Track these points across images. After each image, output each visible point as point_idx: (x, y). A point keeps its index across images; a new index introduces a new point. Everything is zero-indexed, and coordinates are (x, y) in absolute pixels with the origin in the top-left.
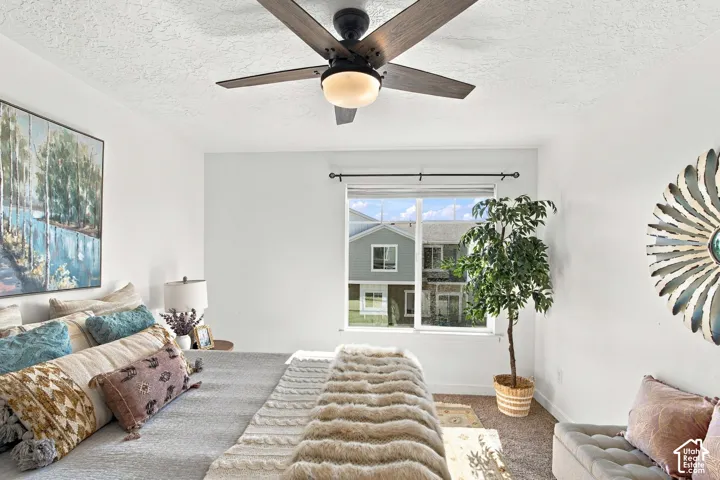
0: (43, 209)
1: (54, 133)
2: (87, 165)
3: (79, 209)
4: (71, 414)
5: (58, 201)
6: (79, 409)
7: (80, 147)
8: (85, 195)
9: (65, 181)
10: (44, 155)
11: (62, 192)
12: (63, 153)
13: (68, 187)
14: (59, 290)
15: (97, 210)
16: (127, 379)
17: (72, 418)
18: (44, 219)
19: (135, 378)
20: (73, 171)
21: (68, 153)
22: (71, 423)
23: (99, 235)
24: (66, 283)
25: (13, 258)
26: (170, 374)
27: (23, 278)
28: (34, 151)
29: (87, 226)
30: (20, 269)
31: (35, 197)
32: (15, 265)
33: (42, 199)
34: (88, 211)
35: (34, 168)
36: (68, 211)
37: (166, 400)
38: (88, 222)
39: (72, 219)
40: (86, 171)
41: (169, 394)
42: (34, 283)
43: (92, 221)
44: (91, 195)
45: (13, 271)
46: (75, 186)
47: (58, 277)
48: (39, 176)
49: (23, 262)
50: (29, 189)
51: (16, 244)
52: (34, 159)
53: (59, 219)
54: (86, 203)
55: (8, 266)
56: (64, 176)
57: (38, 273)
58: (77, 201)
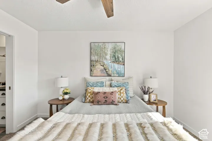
0: (111, 60)
1: (113, 45)
2: (120, 49)
3: (118, 59)
4: (89, 96)
5: (114, 58)
6: (91, 96)
7: (119, 46)
8: (120, 56)
9: (115, 54)
10: (111, 50)
11: (114, 56)
12: (115, 48)
13: (116, 55)
14: (114, 76)
15: (123, 59)
16: (97, 94)
17: (89, 97)
18: (111, 62)
19: (98, 94)
20: (117, 51)
21: (116, 48)
22: (89, 98)
23: (124, 65)
24: (116, 75)
25: (105, 69)
26: (107, 97)
27: (107, 73)
28: (109, 50)
29: (121, 63)
30: (107, 72)
31: (109, 58)
32: (106, 71)
33: (110, 58)
34: (121, 59)
35: (109, 53)
36: (116, 60)
37: (104, 103)
38: (121, 62)
39: (117, 62)
40: (120, 51)
41: (105, 102)
42: (109, 74)
43: (122, 61)
44: (121, 56)
45: (105, 72)
46: (118, 54)
47: (114, 74)
48: (110, 54)
49: (107, 70)
50: (108, 57)
51: (106, 67)
52: (109, 51)
53: (114, 62)
54: (120, 58)
55: (104, 71)
56: (115, 53)
57: (110, 73)
58: (118, 58)
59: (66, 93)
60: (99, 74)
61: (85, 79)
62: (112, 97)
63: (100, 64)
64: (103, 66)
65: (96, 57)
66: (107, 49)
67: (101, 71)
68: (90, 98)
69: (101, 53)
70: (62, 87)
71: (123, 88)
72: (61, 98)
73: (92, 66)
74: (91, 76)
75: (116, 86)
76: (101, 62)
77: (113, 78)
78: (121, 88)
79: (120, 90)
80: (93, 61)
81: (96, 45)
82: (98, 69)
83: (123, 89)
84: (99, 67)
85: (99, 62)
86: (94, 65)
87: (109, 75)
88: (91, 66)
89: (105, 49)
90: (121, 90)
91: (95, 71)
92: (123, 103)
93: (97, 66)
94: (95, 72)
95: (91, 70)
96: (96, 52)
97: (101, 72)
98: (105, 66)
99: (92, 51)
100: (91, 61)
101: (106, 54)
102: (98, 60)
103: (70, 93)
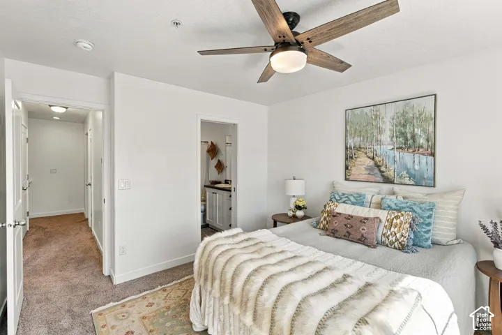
0: (393, 144)
1: (399, 107)
2: (420, 115)
3: (415, 141)
5: (401, 139)
7: (415, 106)
8: (419, 133)
9: (405, 129)
10: (393, 119)
11: (403, 134)
12: (404, 114)
13: (408, 131)
14: (401, 184)
15: (428, 141)
18: (393, 149)
19: (335, 217)
20: (410, 121)
21: (407, 113)
22: (323, 221)
23: (433, 155)
25: (378, 166)
26: (352, 227)
27: (383, 176)
28: (387, 119)
29: (421, 150)
30: (382, 172)
31: (389, 139)
32: (380, 170)
33: (392, 140)
34: (422, 141)
35: (388, 127)
36: (407, 143)
37: (345, 236)
38: (422, 147)
39: (410, 147)
40: (421, 117)
41: (347, 234)
42: (388, 178)
43: (425, 146)
44: (424, 131)
45: (378, 172)
46: (412, 129)
47: (401, 177)
48: (390, 130)
49: (383, 169)
50: (386, 137)
51: (380, 161)
52: (388, 123)
53: (401, 148)
54: (420, 136)
55: (376, 171)
56: (404, 126)
57: (390, 174)
58: (413, 137)
59: (299, 208)
60: (364, 176)
61: (333, 185)
62: (363, 229)
63: (366, 153)
64: (373, 159)
65: (357, 139)
66: (383, 118)
67: (366, 169)
68: (325, 222)
69: (367, 131)
70: (294, 196)
71: (403, 215)
72: (290, 214)
73: (348, 158)
74: (346, 179)
75: (389, 207)
76: (368, 150)
77: (396, 188)
78: (396, 214)
79: (393, 216)
80: (351, 148)
81: (356, 113)
82: (361, 165)
83: (402, 218)
84: (363, 162)
85: (363, 150)
86: (351, 158)
87: (387, 180)
88: (346, 159)
89: (378, 119)
90: (395, 217)
91: (354, 169)
92: (395, 248)
93: (358, 159)
94: (354, 171)
95: (347, 168)
96: (356, 129)
97: (368, 172)
98: (377, 159)
99: (348, 128)
100: (346, 148)
101: (380, 131)
102: (362, 146)
103: (306, 208)
